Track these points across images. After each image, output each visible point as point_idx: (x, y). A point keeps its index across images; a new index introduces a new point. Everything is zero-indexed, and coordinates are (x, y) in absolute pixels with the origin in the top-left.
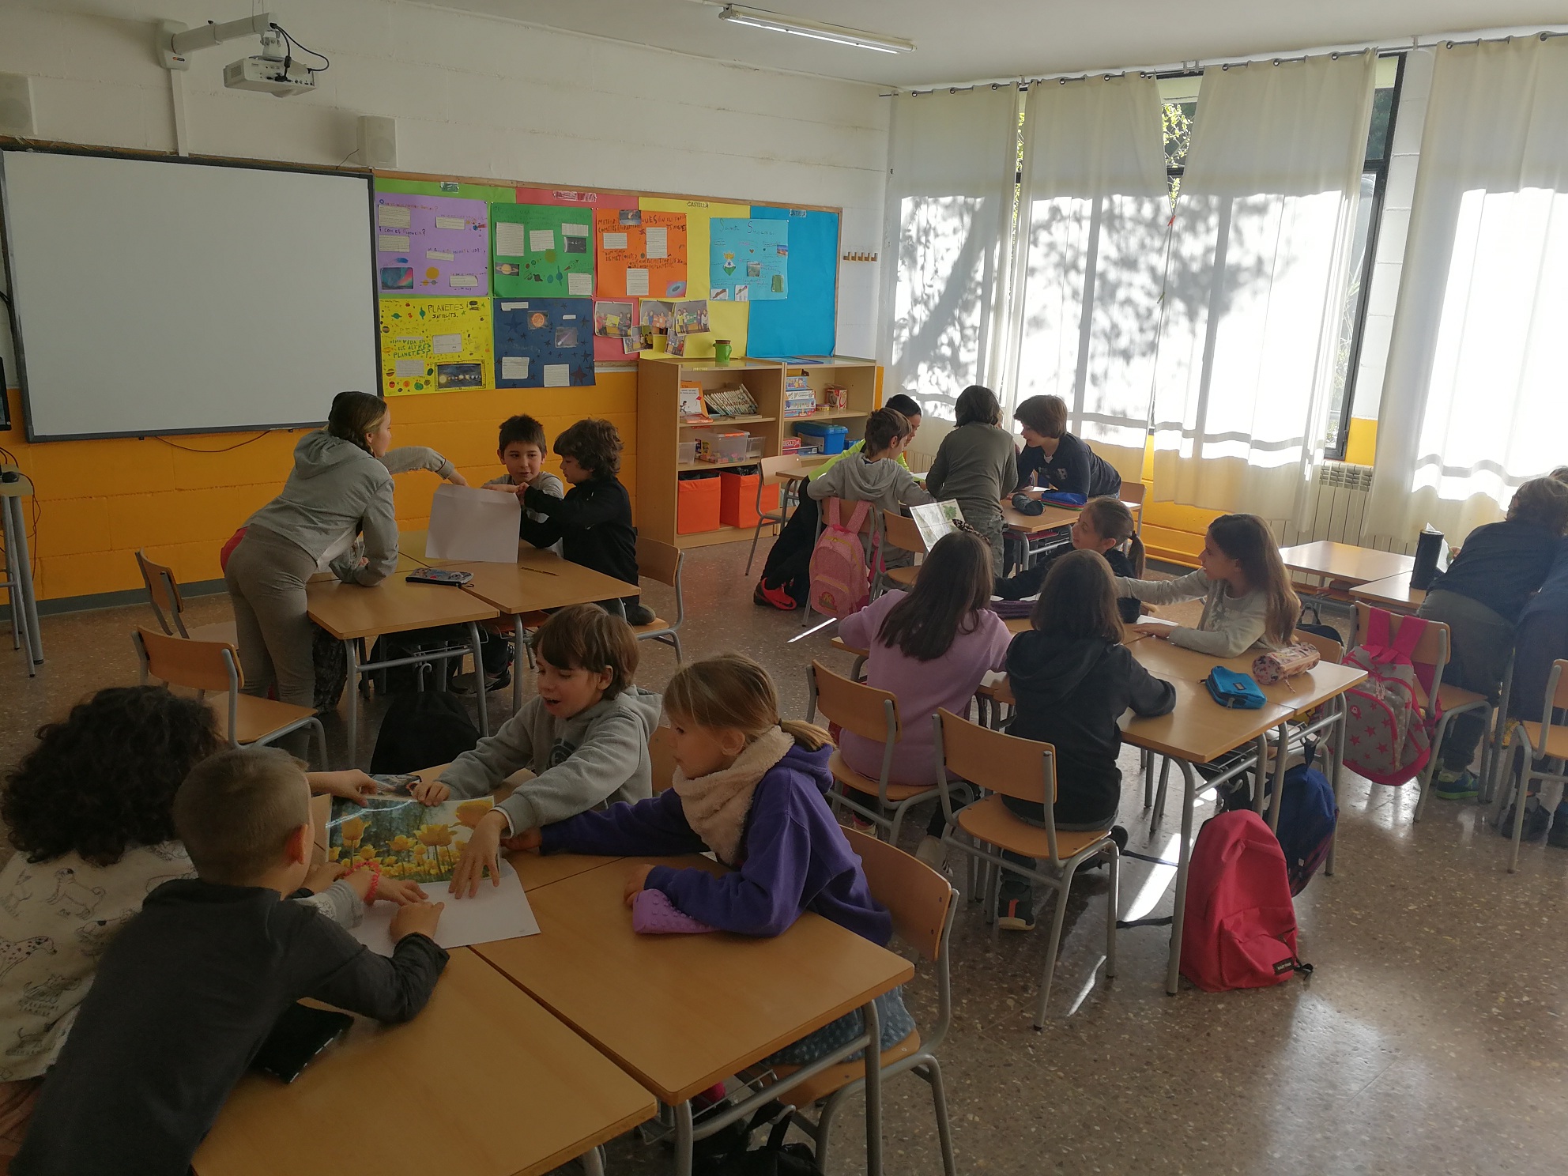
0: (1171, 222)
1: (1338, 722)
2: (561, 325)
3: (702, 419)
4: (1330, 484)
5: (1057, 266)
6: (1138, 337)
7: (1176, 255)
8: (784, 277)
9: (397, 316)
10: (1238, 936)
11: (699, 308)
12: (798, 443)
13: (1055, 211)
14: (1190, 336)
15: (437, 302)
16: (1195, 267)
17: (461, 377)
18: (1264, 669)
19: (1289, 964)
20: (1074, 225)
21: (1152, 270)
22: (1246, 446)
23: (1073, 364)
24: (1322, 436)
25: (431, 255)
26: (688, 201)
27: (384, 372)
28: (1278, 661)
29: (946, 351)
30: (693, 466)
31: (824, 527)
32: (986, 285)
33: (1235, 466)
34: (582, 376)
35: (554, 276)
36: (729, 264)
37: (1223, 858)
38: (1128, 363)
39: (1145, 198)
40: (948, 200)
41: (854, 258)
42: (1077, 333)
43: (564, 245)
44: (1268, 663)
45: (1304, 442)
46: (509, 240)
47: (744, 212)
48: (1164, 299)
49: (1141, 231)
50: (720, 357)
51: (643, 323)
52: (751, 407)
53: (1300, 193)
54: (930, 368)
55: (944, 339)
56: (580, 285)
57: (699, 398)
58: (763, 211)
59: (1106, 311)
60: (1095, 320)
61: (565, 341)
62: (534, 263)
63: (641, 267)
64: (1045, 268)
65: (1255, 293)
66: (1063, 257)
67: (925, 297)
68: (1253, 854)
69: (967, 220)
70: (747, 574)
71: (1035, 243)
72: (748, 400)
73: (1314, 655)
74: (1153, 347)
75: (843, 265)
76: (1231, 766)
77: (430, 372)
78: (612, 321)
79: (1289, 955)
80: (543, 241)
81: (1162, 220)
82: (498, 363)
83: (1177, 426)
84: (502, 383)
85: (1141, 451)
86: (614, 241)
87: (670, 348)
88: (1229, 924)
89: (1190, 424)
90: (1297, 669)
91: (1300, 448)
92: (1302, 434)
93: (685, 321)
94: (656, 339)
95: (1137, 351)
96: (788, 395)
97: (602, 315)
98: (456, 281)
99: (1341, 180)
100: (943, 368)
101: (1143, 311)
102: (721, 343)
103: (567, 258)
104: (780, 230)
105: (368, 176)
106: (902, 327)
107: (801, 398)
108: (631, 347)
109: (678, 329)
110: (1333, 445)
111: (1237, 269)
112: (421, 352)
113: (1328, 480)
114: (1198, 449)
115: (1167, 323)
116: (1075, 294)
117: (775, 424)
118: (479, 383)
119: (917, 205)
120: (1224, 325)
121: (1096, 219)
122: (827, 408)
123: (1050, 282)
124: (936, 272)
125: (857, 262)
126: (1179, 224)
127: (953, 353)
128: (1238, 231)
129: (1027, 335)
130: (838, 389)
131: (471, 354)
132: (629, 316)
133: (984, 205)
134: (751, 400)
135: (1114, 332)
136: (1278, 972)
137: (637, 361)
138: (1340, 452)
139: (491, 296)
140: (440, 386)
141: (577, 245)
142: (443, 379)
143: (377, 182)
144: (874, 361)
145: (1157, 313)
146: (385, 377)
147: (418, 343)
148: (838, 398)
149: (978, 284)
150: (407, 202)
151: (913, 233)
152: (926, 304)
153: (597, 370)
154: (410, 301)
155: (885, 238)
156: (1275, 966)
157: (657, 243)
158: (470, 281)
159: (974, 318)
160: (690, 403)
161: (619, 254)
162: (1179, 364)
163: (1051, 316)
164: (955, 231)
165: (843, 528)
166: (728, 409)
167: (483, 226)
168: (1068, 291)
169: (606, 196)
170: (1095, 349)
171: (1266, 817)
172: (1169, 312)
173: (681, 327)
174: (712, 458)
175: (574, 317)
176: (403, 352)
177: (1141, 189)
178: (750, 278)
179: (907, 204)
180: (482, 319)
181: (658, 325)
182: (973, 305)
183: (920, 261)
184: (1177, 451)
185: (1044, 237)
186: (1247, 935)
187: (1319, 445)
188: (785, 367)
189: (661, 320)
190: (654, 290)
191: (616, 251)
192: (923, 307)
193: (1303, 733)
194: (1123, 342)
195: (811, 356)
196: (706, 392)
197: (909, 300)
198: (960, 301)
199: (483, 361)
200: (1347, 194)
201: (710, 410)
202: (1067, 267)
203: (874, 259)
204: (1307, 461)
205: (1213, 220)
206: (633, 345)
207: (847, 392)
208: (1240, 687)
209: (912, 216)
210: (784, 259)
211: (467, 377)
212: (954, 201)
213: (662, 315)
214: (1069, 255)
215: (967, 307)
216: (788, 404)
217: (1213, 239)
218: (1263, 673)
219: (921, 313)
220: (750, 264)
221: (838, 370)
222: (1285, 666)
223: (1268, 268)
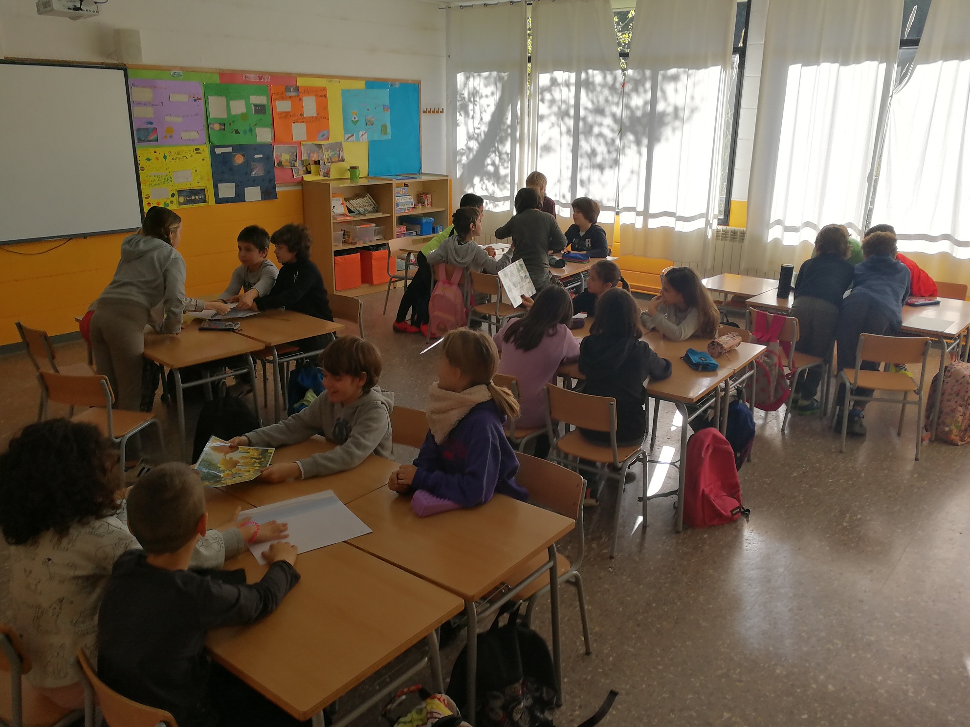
0: (623, 85)
1: (752, 376)
2: (254, 161)
3: (345, 217)
4: (722, 240)
5: (556, 114)
6: (607, 156)
7: (627, 106)
8: (389, 125)
9: (148, 159)
10: (712, 497)
11: (338, 146)
12: (405, 229)
13: (554, 82)
14: (638, 156)
15: (174, 150)
16: (639, 113)
17: (193, 198)
18: (714, 348)
19: (739, 510)
20: (565, 89)
21: (614, 116)
22: (673, 219)
23: (568, 174)
24: (716, 212)
25: (168, 119)
26: (326, 79)
27: (144, 197)
28: (721, 343)
29: (491, 168)
30: (341, 247)
31: (435, 282)
32: (513, 126)
33: (667, 231)
34: (269, 194)
35: (248, 129)
36: (355, 118)
37: (703, 455)
38: (602, 173)
39: (607, 71)
40: (486, 74)
41: (430, 112)
42: (570, 155)
43: (252, 110)
44: (716, 345)
45: (706, 215)
46: (217, 107)
47: (362, 85)
48: (622, 133)
49: (606, 92)
50: (353, 177)
51: (305, 158)
52: (374, 207)
53: (698, 68)
54: (481, 180)
55: (489, 161)
56: (264, 135)
57: (342, 204)
58: (373, 84)
59: (587, 141)
60: (581, 147)
61: (257, 172)
62: (234, 122)
63: (301, 122)
64: (549, 115)
65: (674, 129)
66: (560, 108)
67: (476, 136)
68: (718, 452)
69: (499, 85)
70: (384, 314)
71: (543, 100)
72: (372, 203)
73: (738, 339)
74: (616, 162)
75: (424, 117)
76: (703, 404)
77: (173, 195)
78: (285, 157)
79: (737, 504)
80: (238, 107)
81: (618, 85)
82: (216, 187)
83: (633, 209)
84: (219, 201)
85: (612, 226)
86: (283, 106)
87: (322, 173)
88: (707, 491)
89: (640, 208)
90: (731, 347)
91: (704, 219)
92: (705, 211)
93: (330, 155)
94: (313, 167)
95: (607, 164)
96: (397, 199)
97: (279, 154)
98: (185, 135)
99: (720, 60)
100: (488, 180)
101: (609, 140)
102: (353, 168)
103: (254, 118)
104: (384, 96)
105: (124, 69)
106: (462, 154)
107: (405, 201)
108: (298, 174)
109: (326, 161)
110: (722, 217)
111: (663, 114)
112: (166, 182)
113: (721, 237)
114: (645, 222)
115: (624, 147)
116: (568, 132)
117: (391, 217)
118: (205, 201)
119: (467, 78)
120: (658, 149)
121: (579, 84)
122: (420, 206)
123: (553, 125)
124: (481, 119)
125: (432, 114)
126: (628, 87)
127: (495, 170)
128: (663, 92)
129: (541, 156)
130: (426, 194)
131: (198, 183)
132: (295, 154)
133: (509, 77)
134: (374, 203)
135: (593, 153)
136: (733, 515)
137: (302, 182)
138: (725, 221)
139: (208, 144)
140: (180, 204)
141: (260, 109)
142: (182, 199)
143: (129, 72)
144: (447, 176)
145: (618, 142)
146: (144, 200)
147: (164, 177)
148: (426, 200)
149: (508, 126)
150: (150, 84)
151: (466, 95)
152: (477, 140)
153: (278, 189)
154: (157, 150)
155: (447, 99)
156: (731, 511)
157: (309, 106)
158: (194, 135)
159: (507, 148)
160: (338, 207)
161: (286, 115)
162: (632, 172)
163: (553, 144)
164: (493, 94)
165: (449, 281)
166: (360, 210)
167: (200, 99)
168: (564, 129)
169: (276, 77)
170: (582, 164)
171: (720, 430)
172: (625, 141)
173: (328, 159)
174: (354, 241)
175: (261, 156)
176: (155, 183)
177: (605, 66)
178: (368, 127)
179: (460, 77)
180: (203, 160)
181: (313, 159)
182: (506, 139)
183: (471, 113)
184: (633, 225)
185: (548, 96)
186: (716, 496)
187: (714, 217)
188: (394, 182)
189: (315, 156)
190: (310, 135)
191: (285, 112)
192: (475, 142)
193: (735, 384)
194: (599, 159)
195: (407, 174)
196: (346, 200)
197: (465, 137)
198: (498, 138)
199: (206, 188)
200: (724, 67)
201: (350, 211)
202: (562, 115)
203: (442, 112)
204: (708, 226)
205: (648, 85)
206: (299, 172)
207: (431, 196)
208: (704, 360)
209: (465, 84)
210: (387, 115)
211: (197, 197)
212: (490, 75)
213: (316, 152)
214: (563, 107)
215: (502, 141)
216: (397, 205)
217: (649, 96)
218: (713, 351)
219: (474, 145)
220: (368, 118)
221: (424, 182)
222: (725, 346)
223: (681, 114)
